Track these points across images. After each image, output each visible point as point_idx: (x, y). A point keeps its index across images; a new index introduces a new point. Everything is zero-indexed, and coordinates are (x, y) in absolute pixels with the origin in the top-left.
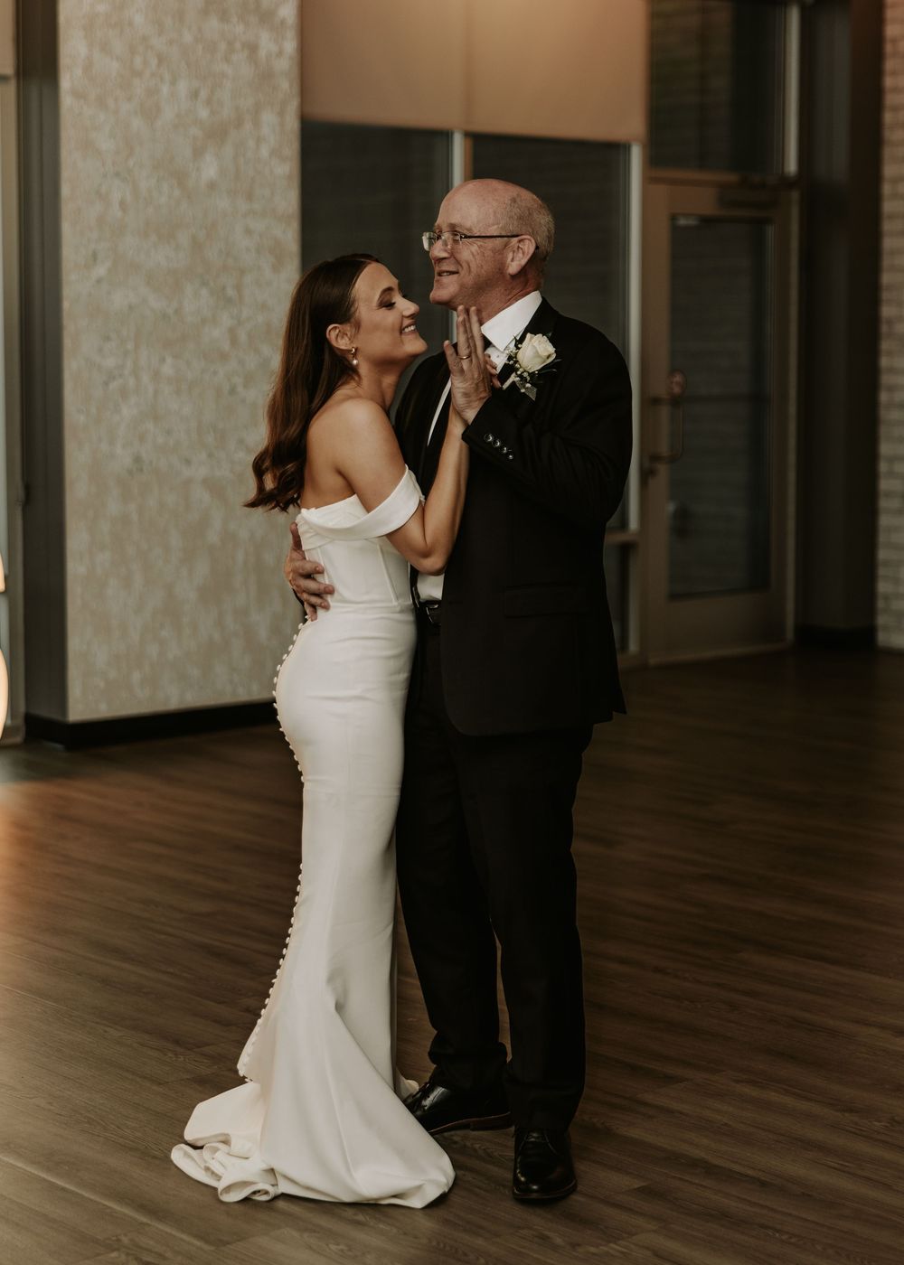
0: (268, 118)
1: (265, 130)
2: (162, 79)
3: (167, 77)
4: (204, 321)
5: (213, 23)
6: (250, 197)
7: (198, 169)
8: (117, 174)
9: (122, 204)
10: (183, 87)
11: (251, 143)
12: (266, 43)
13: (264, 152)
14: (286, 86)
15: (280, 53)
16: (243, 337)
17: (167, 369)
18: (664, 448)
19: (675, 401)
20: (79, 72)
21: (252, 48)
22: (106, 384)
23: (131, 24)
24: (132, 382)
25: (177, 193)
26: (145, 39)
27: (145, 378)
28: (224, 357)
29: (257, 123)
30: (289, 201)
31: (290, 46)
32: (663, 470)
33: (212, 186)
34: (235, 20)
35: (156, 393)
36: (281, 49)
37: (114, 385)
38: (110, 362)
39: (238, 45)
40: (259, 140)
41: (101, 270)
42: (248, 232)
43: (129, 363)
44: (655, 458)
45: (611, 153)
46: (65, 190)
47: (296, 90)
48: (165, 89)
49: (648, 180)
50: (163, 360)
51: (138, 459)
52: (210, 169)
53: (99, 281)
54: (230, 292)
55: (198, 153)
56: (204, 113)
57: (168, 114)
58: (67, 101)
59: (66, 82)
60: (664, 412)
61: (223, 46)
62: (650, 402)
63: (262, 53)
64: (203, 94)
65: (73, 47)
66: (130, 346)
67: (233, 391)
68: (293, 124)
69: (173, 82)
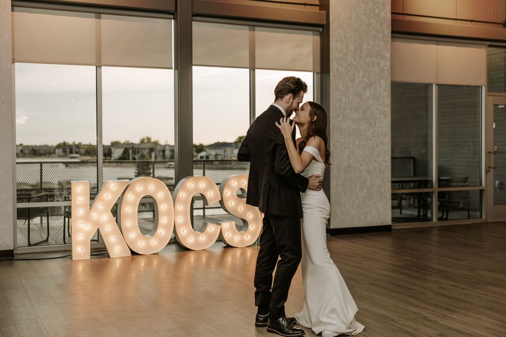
0: (383, 81)
1: (382, 84)
2: (356, 72)
3: (357, 72)
4: (366, 131)
5: (369, 58)
6: (378, 100)
7: (365, 94)
8: (344, 95)
9: (345, 102)
10: (361, 74)
11: (378, 87)
12: (382, 63)
13: (382, 89)
14: (388, 73)
15: (386, 66)
16: (376, 134)
17: (356, 143)
18: (492, 165)
19: (495, 153)
20: (335, 71)
21: (379, 64)
22: (341, 146)
23: (348, 59)
24: (347, 146)
25: (359, 100)
26: (351, 63)
27: (351, 145)
28: (371, 140)
29: (380, 83)
30: (388, 101)
31: (388, 63)
32: (492, 171)
33: (368, 98)
34: (374, 58)
35: (353, 148)
36: (386, 64)
37: (343, 146)
38: (342, 141)
39: (375, 64)
40: (380, 87)
41: (340, 118)
42: (377, 109)
43: (347, 141)
44: (490, 168)
45: (477, 88)
46: (331, 99)
47: (390, 74)
48: (356, 75)
49: (487, 96)
50: (355, 140)
51: (349, 164)
52: (367, 94)
53: (339, 121)
54: (372, 124)
55: (365, 90)
56: (366, 80)
57: (357, 80)
58: (332, 78)
59: (331, 74)
60: (492, 155)
61: (371, 64)
62: (488, 153)
63: (381, 65)
64: (366, 76)
65: (333, 65)
66: (347, 137)
67: (373, 148)
68: (389, 83)
69: (358, 73)
